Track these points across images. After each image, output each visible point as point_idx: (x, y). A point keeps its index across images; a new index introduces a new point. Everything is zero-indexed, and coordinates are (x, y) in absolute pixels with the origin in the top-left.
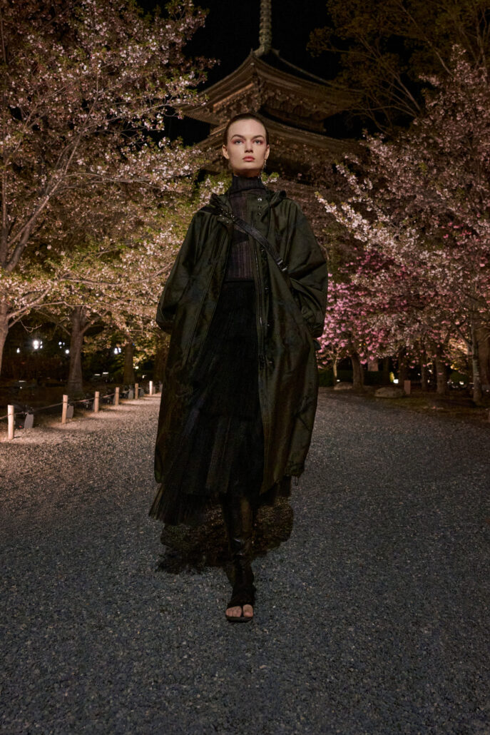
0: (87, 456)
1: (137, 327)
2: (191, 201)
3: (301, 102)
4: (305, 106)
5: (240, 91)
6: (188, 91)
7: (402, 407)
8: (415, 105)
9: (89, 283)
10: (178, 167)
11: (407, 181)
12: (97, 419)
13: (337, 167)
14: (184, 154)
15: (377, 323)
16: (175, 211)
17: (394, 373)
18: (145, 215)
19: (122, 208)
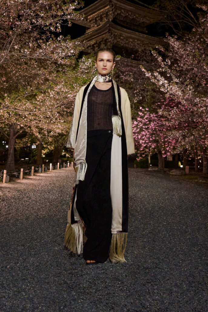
0: (16, 203)
1: (44, 135)
2: (74, 69)
3: (135, 16)
4: (136, 18)
5: (102, 10)
6: (74, 12)
7: (184, 180)
8: (194, 20)
9: (19, 111)
10: (67, 51)
11: (189, 61)
12: (21, 183)
13: (152, 52)
14: (71, 44)
15: (172, 136)
16: (65, 74)
17: (181, 162)
18: (50, 76)
19: (38, 72)
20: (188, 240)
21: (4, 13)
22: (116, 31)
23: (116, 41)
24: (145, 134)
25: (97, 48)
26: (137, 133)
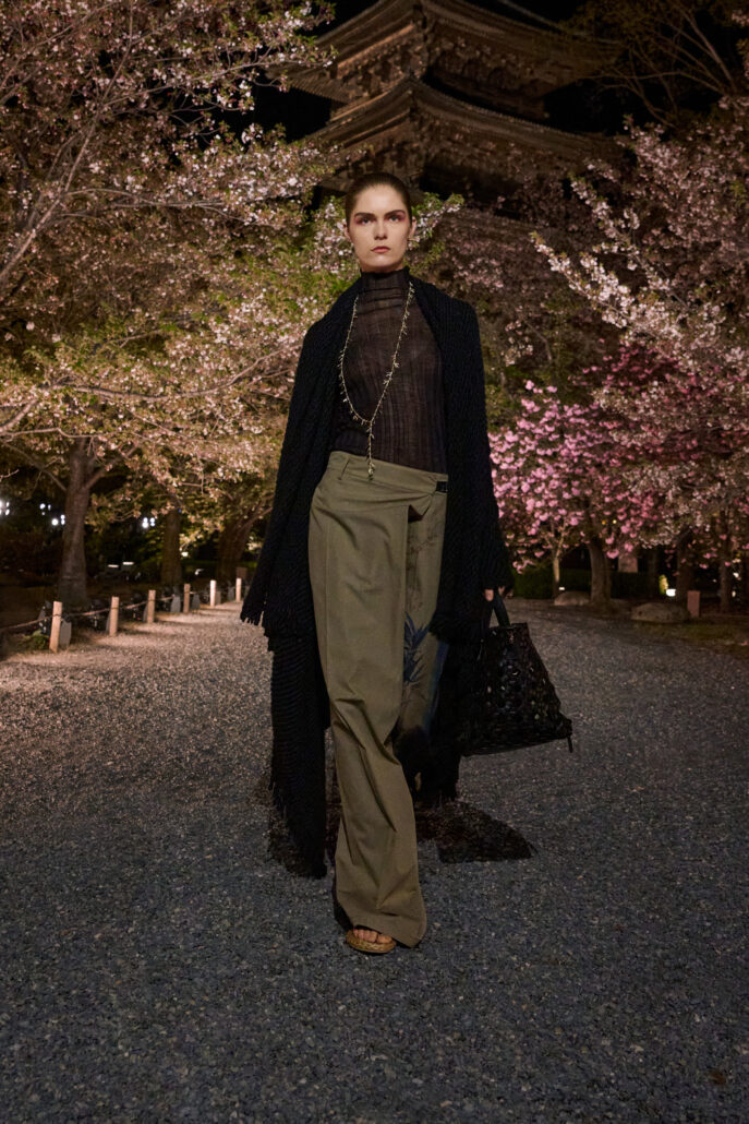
0: (100, 715)
1: (193, 477)
2: (298, 244)
3: (504, 61)
4: (510, 68)
5: (388, 39)
6: (299, 38)
7: (684, 640)
8: (721, 71)
9: (106, 394)
10: (276, 181)
11: (706, 215)
12: (114, 649)
13: (573, 185)
14: (288, 156)
15: (642, 483)
16: (268, 264)
17: (667, 576)
18: (213, 269)
19: (169, 255)
20: (725, 850)
21: (54, 44)
22: (435, 112)
23: (437, 151)
24: (544, 477)
26: (518, 474)
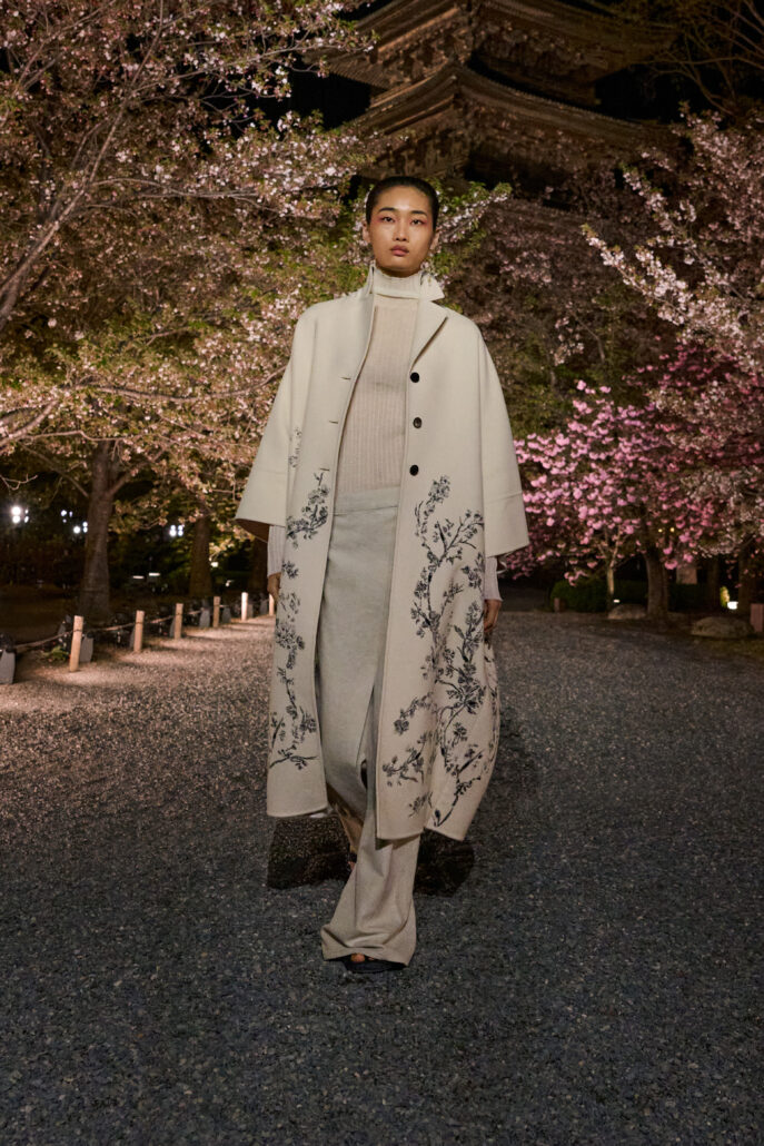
0: (123, 738)
1: (224, 483)
2: (335, 235)
3: (552, 45)
4: (559, 53)
5: (431, 23)
6: (338, 22)
7: (747, 657)
9: (132, 395)
10: (313, 171)
12: (139, 666)
13: (625, 176)
14: (326, 145)
15: (701, 489)
16: (304, 256)
17: (728, 588)
18: (245, 263)
19: (199, 248)
21: (80, 29)
22: (481, 98)
23: (483, 138)
24: (597, 483)
25: (413, 162)
26: (569, 479)
